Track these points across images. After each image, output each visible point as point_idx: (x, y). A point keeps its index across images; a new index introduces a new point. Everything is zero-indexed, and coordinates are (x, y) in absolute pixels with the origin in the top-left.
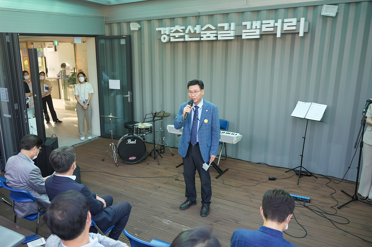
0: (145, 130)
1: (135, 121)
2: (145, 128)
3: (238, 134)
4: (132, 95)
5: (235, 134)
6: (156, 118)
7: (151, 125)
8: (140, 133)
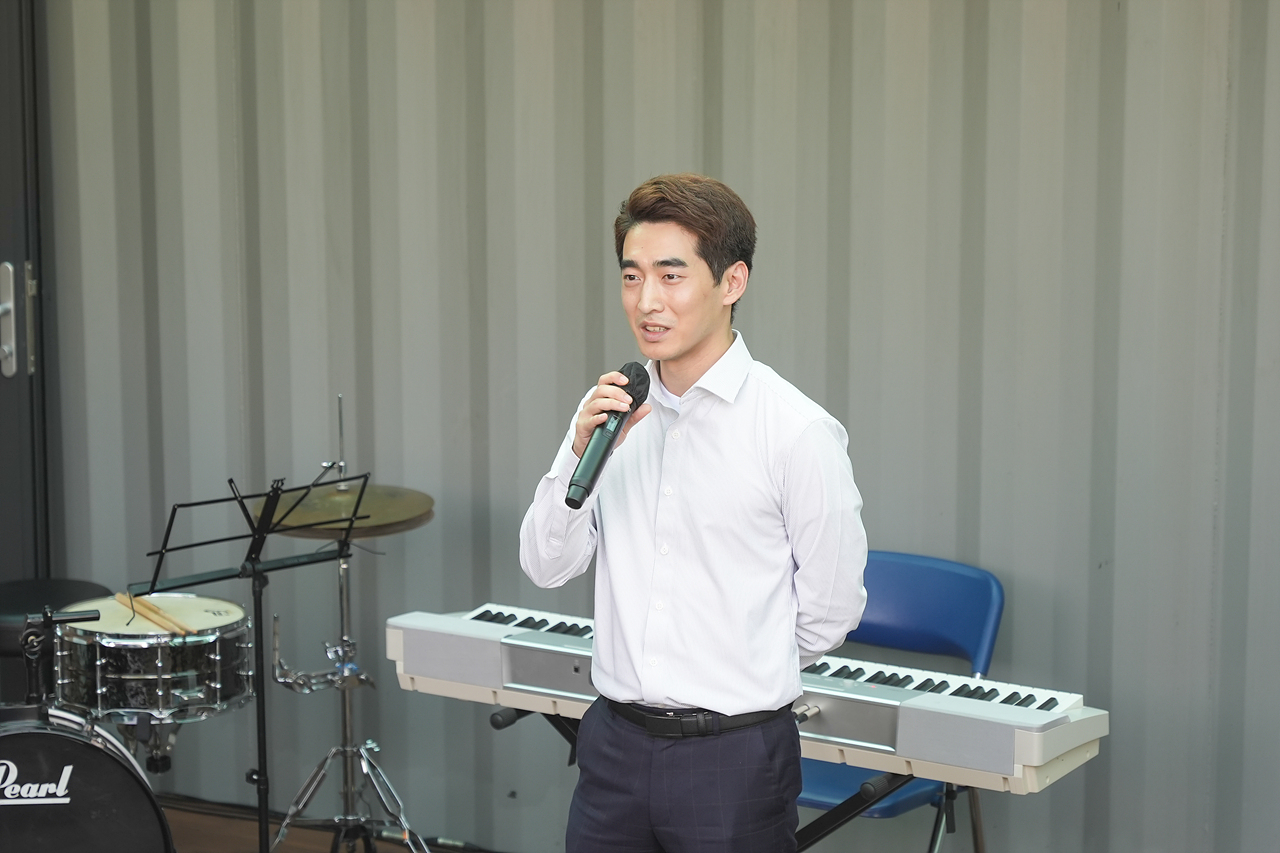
0: (164, 670)
1: (75, 573)
2: (165, 648)
3: (1069, 703)
4: (39, 299)
5: (1042, 695)
6: (276, 546)
7: (233, 614)
8: (119, 696)
